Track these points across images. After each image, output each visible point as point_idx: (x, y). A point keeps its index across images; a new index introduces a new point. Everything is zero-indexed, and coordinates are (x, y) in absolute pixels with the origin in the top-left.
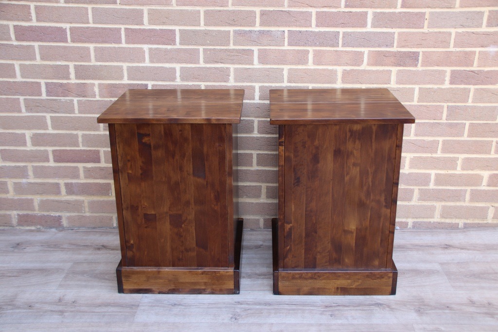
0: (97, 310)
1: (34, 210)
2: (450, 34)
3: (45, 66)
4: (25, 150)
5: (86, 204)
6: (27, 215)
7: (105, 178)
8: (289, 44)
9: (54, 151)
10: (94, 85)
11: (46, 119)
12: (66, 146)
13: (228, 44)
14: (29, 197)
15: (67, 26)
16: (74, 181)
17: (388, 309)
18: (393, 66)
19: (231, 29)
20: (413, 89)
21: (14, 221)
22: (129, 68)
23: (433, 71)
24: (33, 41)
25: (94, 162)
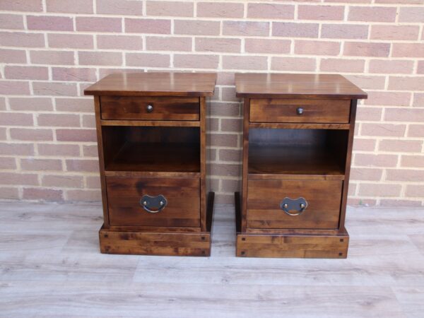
0: (98, 271)
1: (38, 185)
2: (418, 27)
3: (53, 52)
4: (31, 130)
5: (85, 180)
6: (32, 189)
8: (273, 35)
9: (57, 131)
10: (95, 70)
11: (51, 101)
12: (68, 126)
13: (218, 34)
14: (34, 172)
15: (73, 16)
16: (74, 158)
17: (366, 273)
18: (366, 56)
19: (221, 20)
20: (384, 78)
21: (20, 195)
22: (128, 55)
23: (401, 61)
24: (43, 29)
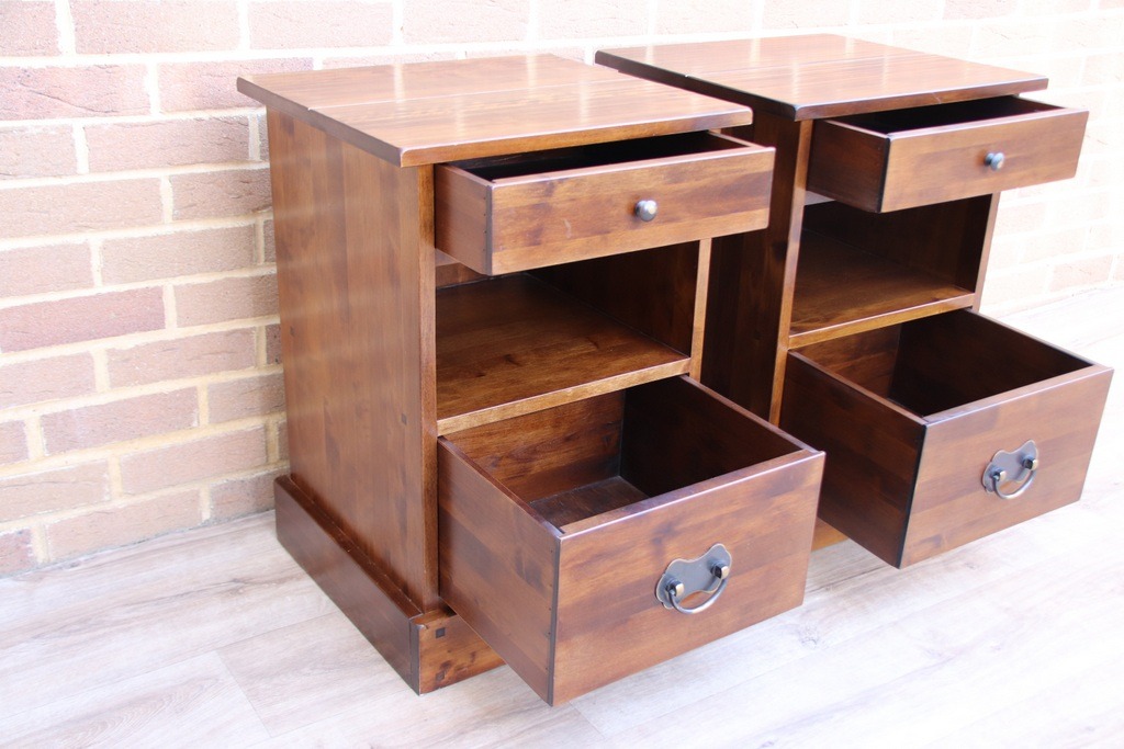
5: (115, 471)
7: (181, 373)
10: (142, 69)
12: (44, 291)
16: (75, 404)
25: (144, 327)
